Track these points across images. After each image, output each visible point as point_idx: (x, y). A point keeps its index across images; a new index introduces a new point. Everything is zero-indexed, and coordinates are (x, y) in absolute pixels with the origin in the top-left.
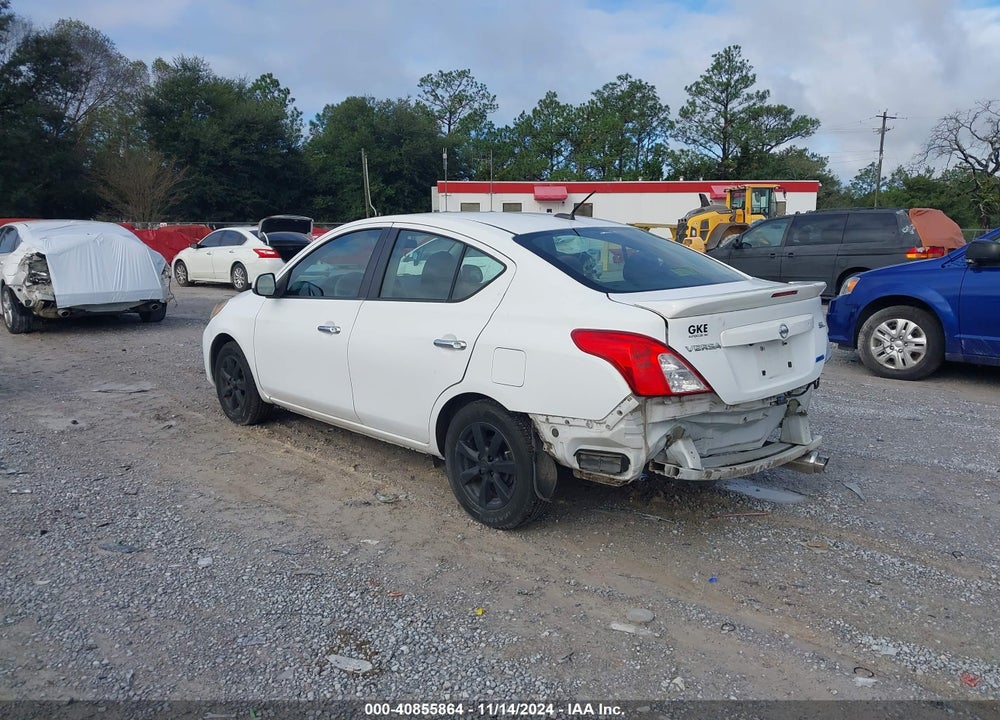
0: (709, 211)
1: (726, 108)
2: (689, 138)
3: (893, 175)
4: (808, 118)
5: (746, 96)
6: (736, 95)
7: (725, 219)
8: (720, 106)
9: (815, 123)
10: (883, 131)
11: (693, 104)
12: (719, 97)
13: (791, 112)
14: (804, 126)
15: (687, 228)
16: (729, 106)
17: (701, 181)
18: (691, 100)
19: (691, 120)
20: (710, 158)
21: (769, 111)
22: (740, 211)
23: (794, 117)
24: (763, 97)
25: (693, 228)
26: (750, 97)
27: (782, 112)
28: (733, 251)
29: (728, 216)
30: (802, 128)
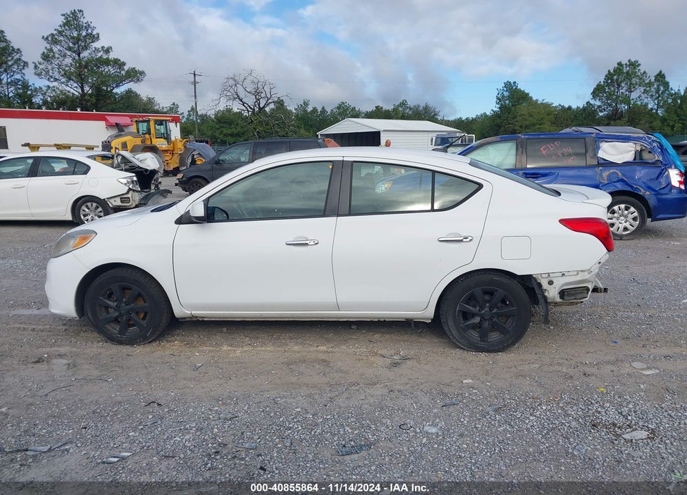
0: (126, 135)
1: (79, 56)
2: (51, 77)
3: (189, 111)
4: (137, 69)
5: (94, 49)
6: (86, 48)
7: (138, 141)
8: (74, 54)
9: (142, 73)
10: (195, 83)
11: (51, 50)
12: (73, 48)
13: (124, 64)
14: (135, 75)
15: (112, 148)
16: (82, 55)
17: (94, 112)
18: (48, 47)
19: (52, 63)
20: (73, 94)
21: (107, 62)
22: (147, 136)
23: (126, 68)
24: (108, 51)
25: (116, 148)
26: (97, 50)
27: (118, 64)
28: (214, 165)
29: (140, 139)
30: (134, 77)
